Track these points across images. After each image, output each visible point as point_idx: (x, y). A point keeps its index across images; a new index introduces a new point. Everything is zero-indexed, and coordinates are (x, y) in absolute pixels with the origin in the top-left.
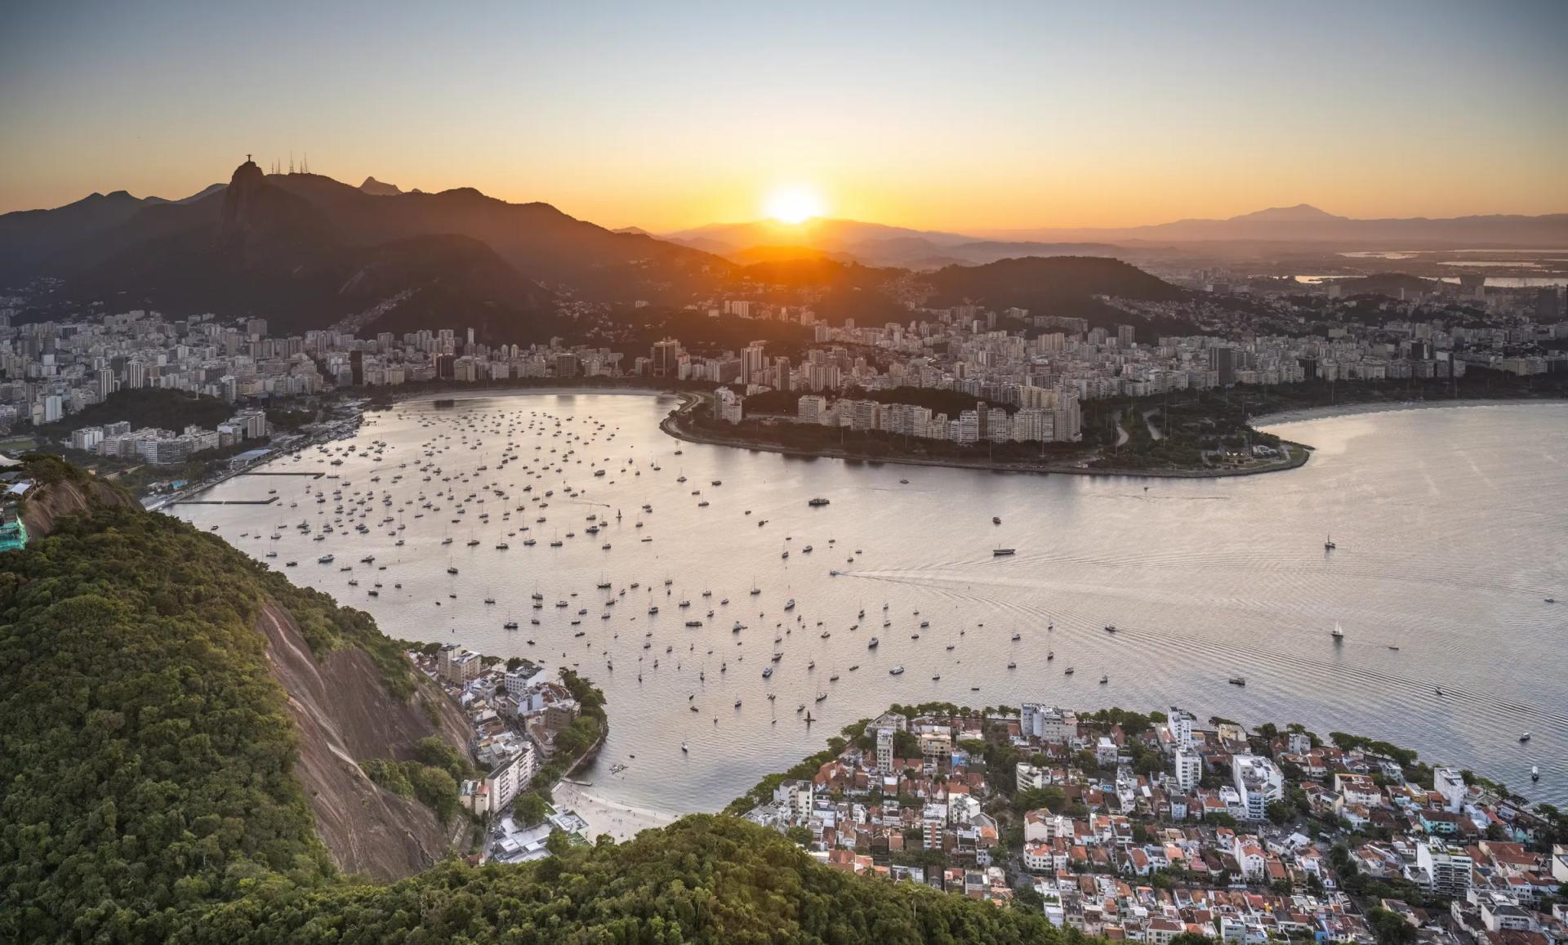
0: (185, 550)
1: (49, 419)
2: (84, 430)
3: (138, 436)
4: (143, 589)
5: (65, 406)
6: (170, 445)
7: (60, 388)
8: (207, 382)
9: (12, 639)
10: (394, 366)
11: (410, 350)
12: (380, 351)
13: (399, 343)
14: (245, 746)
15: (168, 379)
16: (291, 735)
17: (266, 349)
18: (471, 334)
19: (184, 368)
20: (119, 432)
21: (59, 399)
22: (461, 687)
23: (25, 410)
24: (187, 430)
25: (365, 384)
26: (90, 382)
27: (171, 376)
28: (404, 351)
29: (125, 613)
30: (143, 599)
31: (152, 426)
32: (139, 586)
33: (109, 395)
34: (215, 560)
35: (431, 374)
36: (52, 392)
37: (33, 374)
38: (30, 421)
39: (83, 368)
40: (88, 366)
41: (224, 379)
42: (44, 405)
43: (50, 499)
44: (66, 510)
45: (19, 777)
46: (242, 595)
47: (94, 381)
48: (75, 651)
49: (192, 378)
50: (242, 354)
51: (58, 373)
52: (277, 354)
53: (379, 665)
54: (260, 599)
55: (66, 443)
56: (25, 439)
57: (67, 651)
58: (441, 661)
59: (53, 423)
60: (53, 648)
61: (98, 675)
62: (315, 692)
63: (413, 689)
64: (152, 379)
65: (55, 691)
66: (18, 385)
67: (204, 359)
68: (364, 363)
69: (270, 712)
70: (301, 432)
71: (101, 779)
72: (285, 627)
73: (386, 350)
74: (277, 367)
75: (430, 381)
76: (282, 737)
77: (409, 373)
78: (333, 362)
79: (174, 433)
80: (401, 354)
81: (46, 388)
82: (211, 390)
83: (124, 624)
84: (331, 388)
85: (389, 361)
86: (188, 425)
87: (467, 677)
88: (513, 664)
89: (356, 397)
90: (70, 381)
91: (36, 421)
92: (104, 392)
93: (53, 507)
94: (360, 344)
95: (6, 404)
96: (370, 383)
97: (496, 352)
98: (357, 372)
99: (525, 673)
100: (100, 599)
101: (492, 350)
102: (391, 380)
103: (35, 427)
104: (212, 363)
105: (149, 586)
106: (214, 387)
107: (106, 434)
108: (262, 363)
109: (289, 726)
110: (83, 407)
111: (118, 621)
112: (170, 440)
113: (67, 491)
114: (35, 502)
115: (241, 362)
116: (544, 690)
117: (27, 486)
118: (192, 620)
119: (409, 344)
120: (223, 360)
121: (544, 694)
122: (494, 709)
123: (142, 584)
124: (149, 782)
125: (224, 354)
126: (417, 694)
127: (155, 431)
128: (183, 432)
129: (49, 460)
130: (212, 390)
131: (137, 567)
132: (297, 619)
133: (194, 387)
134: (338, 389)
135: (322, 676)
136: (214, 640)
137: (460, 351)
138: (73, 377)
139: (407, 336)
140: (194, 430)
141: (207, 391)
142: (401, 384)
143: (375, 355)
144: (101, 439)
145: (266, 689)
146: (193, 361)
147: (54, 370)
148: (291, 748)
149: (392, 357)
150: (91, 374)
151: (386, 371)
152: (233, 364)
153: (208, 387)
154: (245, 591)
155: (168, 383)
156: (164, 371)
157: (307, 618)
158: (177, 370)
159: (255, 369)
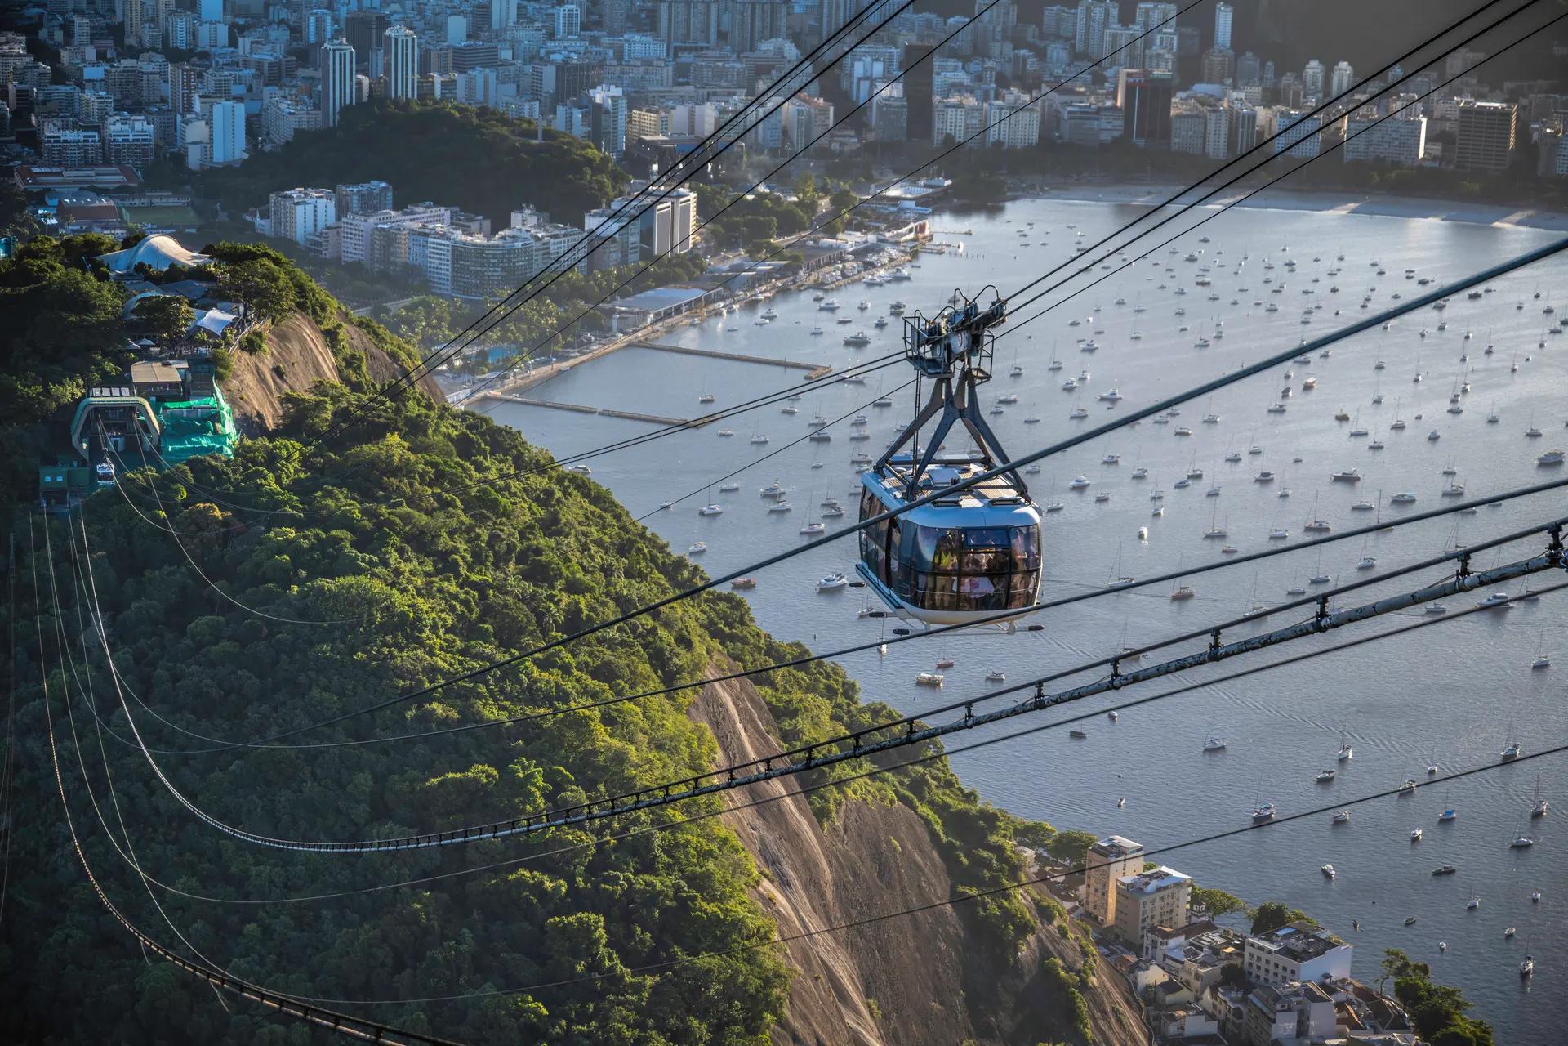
0: (541, 513)
1: (219, 157)
2: (296, 193)
3: (412, 222)
4: (465, 583)
5: (253, 127)
6: (480, 251)
7: (238, 82)
8: (559, 98)
9: (225, 645)
10: (1015, 94)
11: (1057, 52)
12: (979, 51)
13: (1031, 31)
14: (673, 957)
15: (471, 81)
16: (769, 958)
17: (696, 22)
18: (1224, 20)
19: (506, 54)
20: (370, 206)
21: (240, 110)
22: (1138, 949)
23: (168, 132)
24: (516, 218)
25: (937, 139)
26: (303, 72)
27: (478, 73)
28: (1041, 55)
29: (434, 628)
30: (466, 603)
31: (438, 203)
32: (457, 575)
33: (346, 110)
34: (599, 543)
35: (1109, 129)
36: (222, 92)
37: (181, 41)
38: (180, 158)
39: (280, 35)
40: (296, 31)
41: (599, 95)
42: (209, 123)
43: (269, 351)
44: (301, 386)
45: (251, 927)
46: (662, 632)
47: (308, 72)
48: (341, 694)
49: (525, 82)
50: (640, 30)
51: (233, 42)
52: (722, 36)
53: (947, 852)
54: (700, 649)
55: (258, 221)
56: (173, 201)
57: (326, 689)
58: (1093, 877)
59: (228, 169)
60: (302, 679)
61: (386, 752)
62: (813, 883)
63: (1024, 929)
64: (438, 79)
65: (307, 770)
66: (148, 64)
67: (551, 36)
68: (938, 81)
69: (722, 899)
70: (775, 253)
71: (399, 966)
72: (748, 721)
73: (995, 48)
74: (721, 74)
75: (1104, 147)
76: (751, 959)
77: (1050, 122)
78: (859, 69)
79: (487, 224)
80: (1032, 64)
81: (210, 79)
82: (569, 119)
83: (431, 653)
84: (853, 142)
85: (1003, 82)
86: (520, 210)
87: (1153, 929)
88: (1268, 921)
89: (910, 174)
90: (259, 65)
91: (194, 158)
92: (335, 101)
93: (278, 372)
94: (929, 24)
95: (132, 112)
96: (949, 138)
97: (1288, 79)
98: (920, 107)
99: (1298, 945)
100: (386, 589)
101: (1279, 73)
102: (1004, 138)
103: (193, 173)
104: (570, 48)
105: (475, 578)
106: (578, 115)
107: (342, 210)
108: (686, 57)
109: (765, 938)
110: (289, 135)
111: (422, 645)
112: (479, 239)
113: (302, 341)
114: (246, 356)
115: (638, 49)
116: (1341, 996)
117: (229, 318)
118: (566, 669)
119: (1058, 37)
120: (595, 41)
121: (1340, 1006)
122: (1211, 1017)
123: (463, 570)
124: (490, 990)
125: (598, 24)
126: (1031, 938)
127: (445, 213)
128: (507, 224)
129: (265, 261)
130: (570, 121)
131: (451, 534)
132: (773, 709)
133: (531, 110)
134: (870, 148)
135: (826, 850)
136: (608, 720)
137: (1190, 69)
138: (265, 55)
139: (1050, 12)
140: (533, 220)
141: (559, 124)
142: (1029, 148)
143: (965, 59)
144: (332, 221)
145: (713, 846)
146: (527, 36)
147: (223, 32)
148: (767, 983)
149: (1008, 70)
150: (304, 54)
151: (994, 109)
152: (619, 56)
153: (561, 110)
154: (667, 625)
155: (471, 89)
156: (462, 60)
157: (794, 714)
158: (490, 59)
159: (668, 72)
